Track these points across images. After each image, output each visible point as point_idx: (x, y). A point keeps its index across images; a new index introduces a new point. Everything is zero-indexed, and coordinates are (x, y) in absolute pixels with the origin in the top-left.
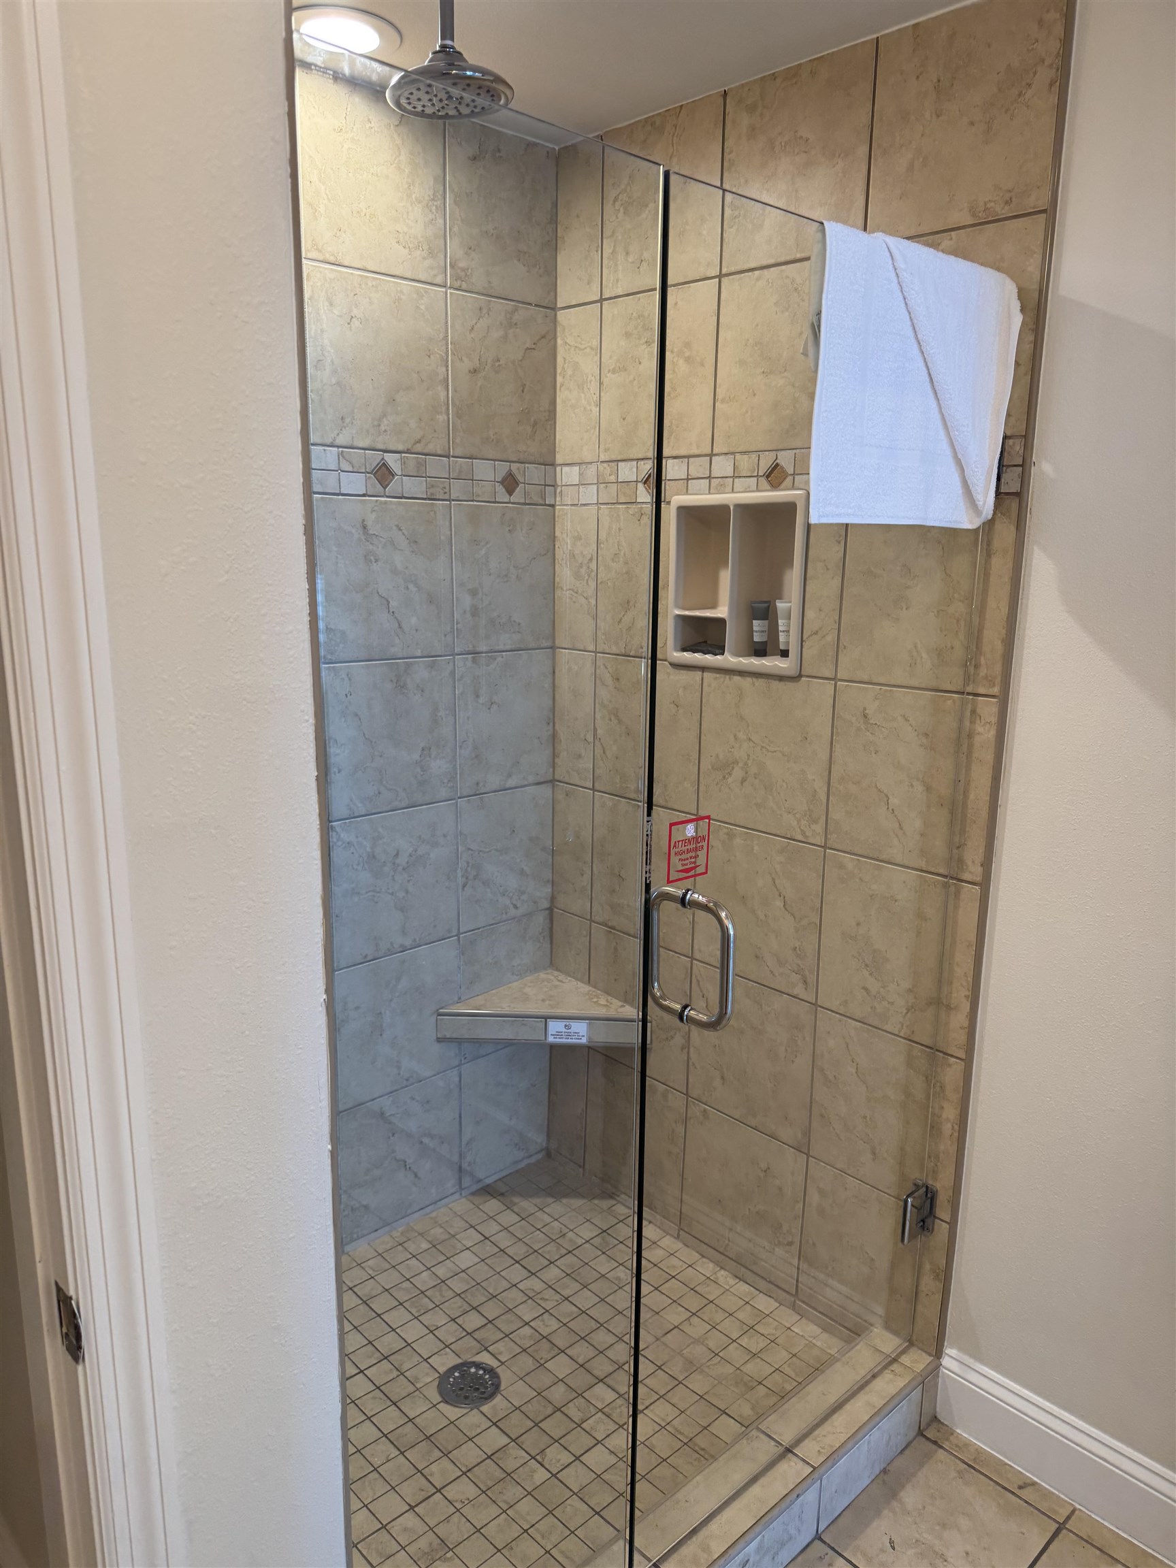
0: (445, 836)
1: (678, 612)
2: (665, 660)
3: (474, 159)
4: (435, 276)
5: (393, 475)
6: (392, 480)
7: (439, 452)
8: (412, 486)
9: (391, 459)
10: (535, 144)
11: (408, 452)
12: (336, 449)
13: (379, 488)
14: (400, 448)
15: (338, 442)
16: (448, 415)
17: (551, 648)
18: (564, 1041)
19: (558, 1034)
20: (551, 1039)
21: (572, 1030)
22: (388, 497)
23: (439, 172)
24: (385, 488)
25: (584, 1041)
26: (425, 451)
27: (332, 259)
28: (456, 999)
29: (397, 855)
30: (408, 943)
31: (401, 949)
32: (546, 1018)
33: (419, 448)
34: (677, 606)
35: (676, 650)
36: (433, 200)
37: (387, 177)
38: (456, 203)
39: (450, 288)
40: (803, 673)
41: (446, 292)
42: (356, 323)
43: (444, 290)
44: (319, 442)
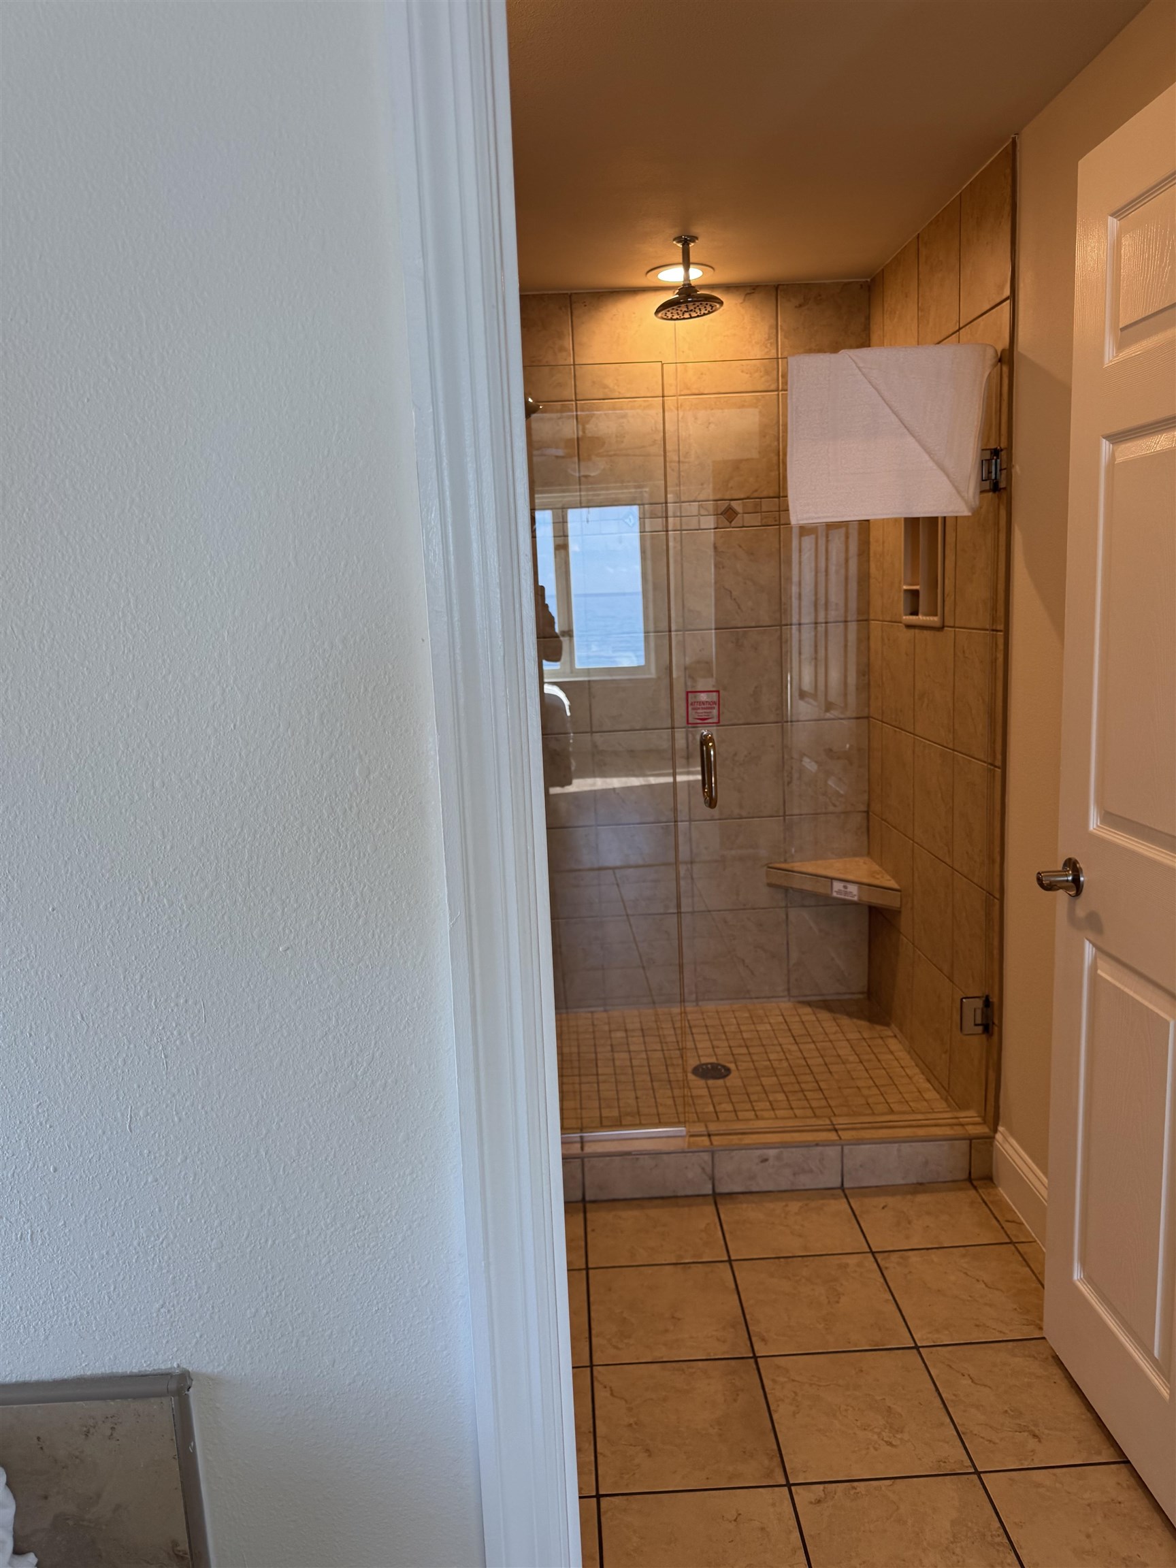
0: (773, 746)
1: (905, 587)
2: (901, 622)
3: (800, 306)
4: (770, 386)
5: (736, 513)
6: (735, 517)
7: (772, 495)
8: (750, 519)
9: (734, 504)
10: (849, 283)
11: (748, 498)
12: (697, 503)
13: (727, 523)
14: (742, 496)
15: (699, 499)
16: (779, 471)
17: (866, 620)
18: (842, 897)
19: (839, 892)
20: (835, 894)
21: (848, 890)
22: (733, 528)
23: (773, 322)
24: (731, 522)
25: (856, 899)
26: (762, 496)
27: (697, 392)
28: (782, 860)
29: (735, 754)
30: (744, 814)
31: (738, 817)
32: (832, 879)
33: (756, 495)
34: (906, 584)
35: (906, 615)
36: (768, 340)
37: (735, 335)
38: (786, 337)
39: (782, 390)
40: (946, 624)
41: (778, 395)
42: (712, 426)
43: (776, 393)
44: (686, 500)
